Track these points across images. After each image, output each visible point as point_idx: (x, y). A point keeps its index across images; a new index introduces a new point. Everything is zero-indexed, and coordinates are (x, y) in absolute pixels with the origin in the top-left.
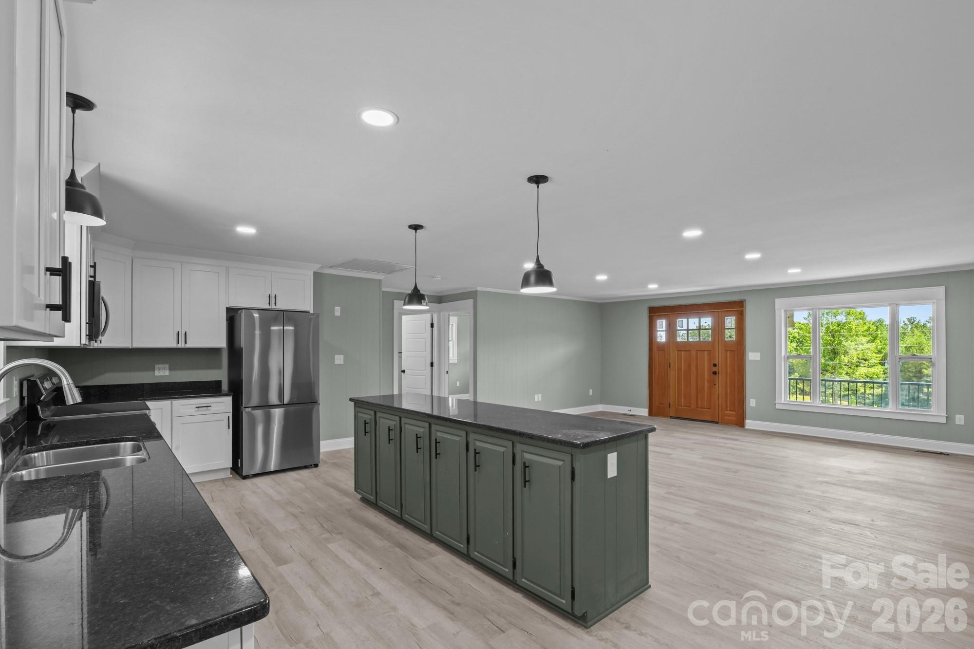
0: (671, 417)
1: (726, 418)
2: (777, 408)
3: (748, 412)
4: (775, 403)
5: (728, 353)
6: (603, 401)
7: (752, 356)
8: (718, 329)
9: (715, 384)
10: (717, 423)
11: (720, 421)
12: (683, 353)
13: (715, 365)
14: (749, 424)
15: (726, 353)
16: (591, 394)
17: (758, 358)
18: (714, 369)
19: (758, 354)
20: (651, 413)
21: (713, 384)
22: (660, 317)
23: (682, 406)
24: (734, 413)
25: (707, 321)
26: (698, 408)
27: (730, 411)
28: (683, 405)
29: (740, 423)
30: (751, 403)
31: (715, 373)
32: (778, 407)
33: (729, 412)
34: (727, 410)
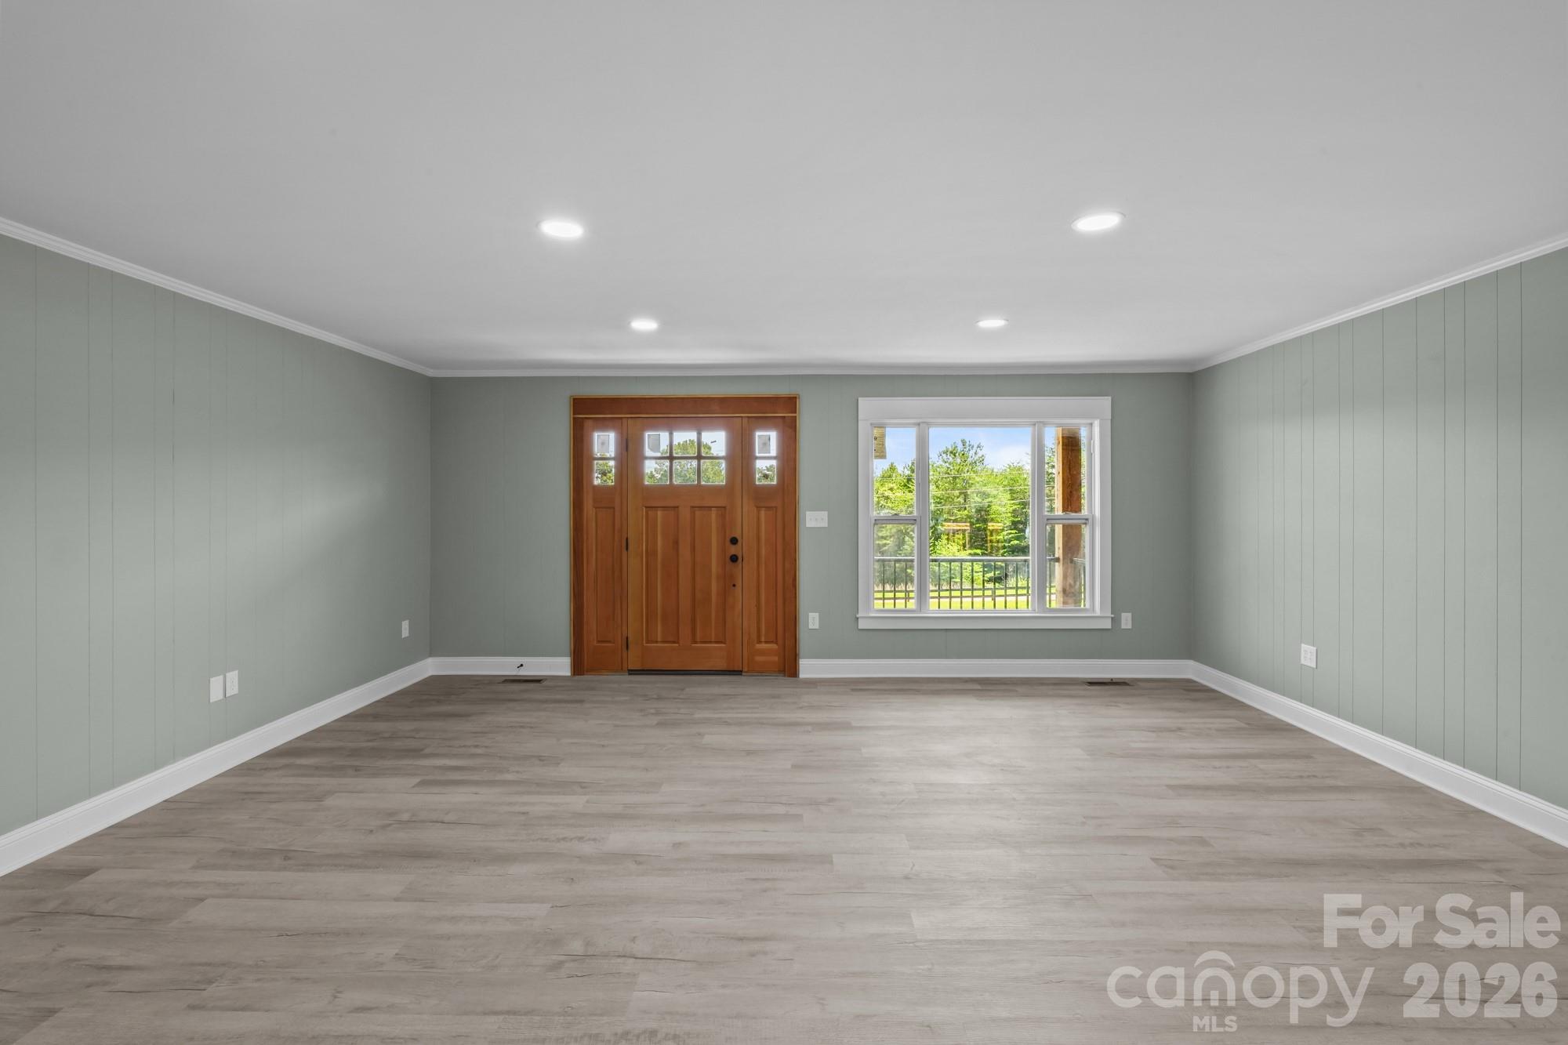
0: (632, 672)
1: (759, 658)
2: (860, 628)
3: (804, 642)
4: (858, 618)
5: (763, 513)
6: (435, 649)
7: (812, 519)
8: (741, 455)
9: (734, 585)
10: (739, 673)
11: (745, 669)
12: (660, 513)
13: (734, 541)
14: (808, 668)
15: (759, 512)
16: (405, 633)
17: (825, 524)
18: (733, 550)
19: (825, 514)
20: (578, 668)
21: (729, 584)
22: (603, 425)
23: (657, 642)
24: (774, 646)
25: (717, 441)
26: (696, 642)
27: (766, 642)
28: (659, 640)
29: (789, 668)
30: (811, 620)
31: (734, 559)
32: (862, 625)
33: (764, 646)
34: (760, 642)
